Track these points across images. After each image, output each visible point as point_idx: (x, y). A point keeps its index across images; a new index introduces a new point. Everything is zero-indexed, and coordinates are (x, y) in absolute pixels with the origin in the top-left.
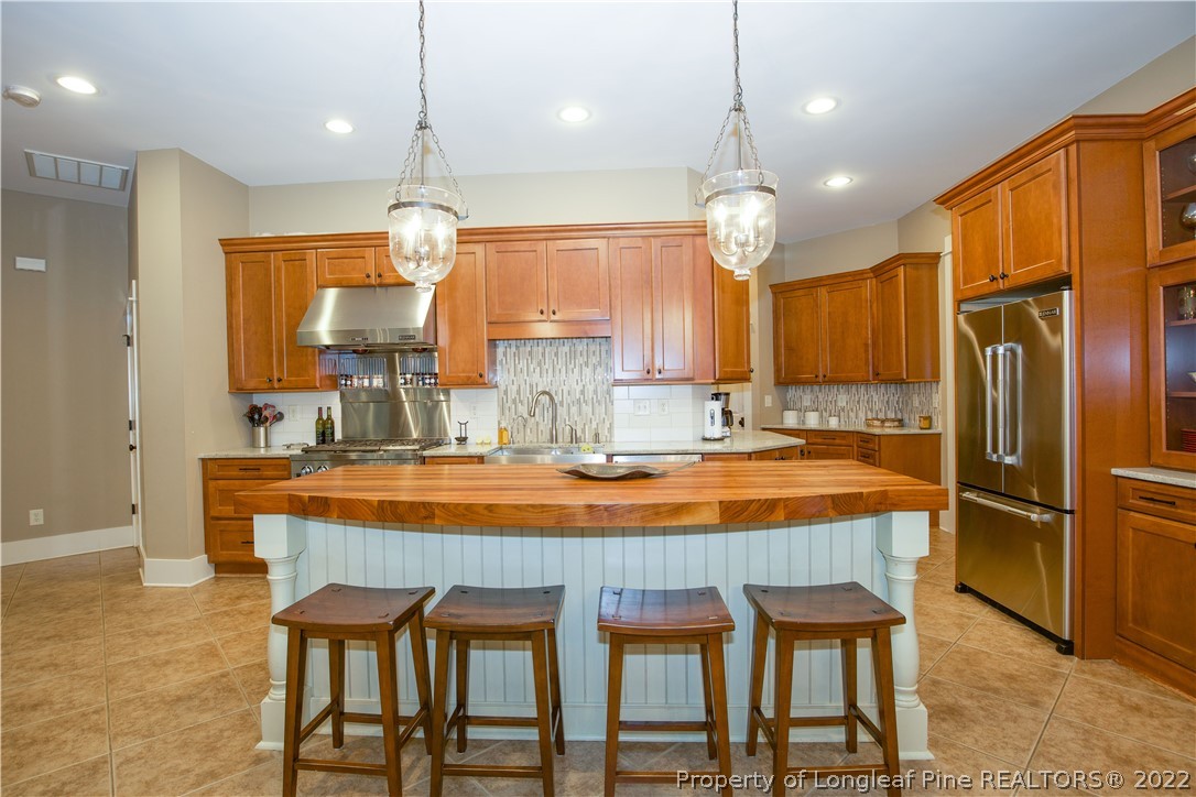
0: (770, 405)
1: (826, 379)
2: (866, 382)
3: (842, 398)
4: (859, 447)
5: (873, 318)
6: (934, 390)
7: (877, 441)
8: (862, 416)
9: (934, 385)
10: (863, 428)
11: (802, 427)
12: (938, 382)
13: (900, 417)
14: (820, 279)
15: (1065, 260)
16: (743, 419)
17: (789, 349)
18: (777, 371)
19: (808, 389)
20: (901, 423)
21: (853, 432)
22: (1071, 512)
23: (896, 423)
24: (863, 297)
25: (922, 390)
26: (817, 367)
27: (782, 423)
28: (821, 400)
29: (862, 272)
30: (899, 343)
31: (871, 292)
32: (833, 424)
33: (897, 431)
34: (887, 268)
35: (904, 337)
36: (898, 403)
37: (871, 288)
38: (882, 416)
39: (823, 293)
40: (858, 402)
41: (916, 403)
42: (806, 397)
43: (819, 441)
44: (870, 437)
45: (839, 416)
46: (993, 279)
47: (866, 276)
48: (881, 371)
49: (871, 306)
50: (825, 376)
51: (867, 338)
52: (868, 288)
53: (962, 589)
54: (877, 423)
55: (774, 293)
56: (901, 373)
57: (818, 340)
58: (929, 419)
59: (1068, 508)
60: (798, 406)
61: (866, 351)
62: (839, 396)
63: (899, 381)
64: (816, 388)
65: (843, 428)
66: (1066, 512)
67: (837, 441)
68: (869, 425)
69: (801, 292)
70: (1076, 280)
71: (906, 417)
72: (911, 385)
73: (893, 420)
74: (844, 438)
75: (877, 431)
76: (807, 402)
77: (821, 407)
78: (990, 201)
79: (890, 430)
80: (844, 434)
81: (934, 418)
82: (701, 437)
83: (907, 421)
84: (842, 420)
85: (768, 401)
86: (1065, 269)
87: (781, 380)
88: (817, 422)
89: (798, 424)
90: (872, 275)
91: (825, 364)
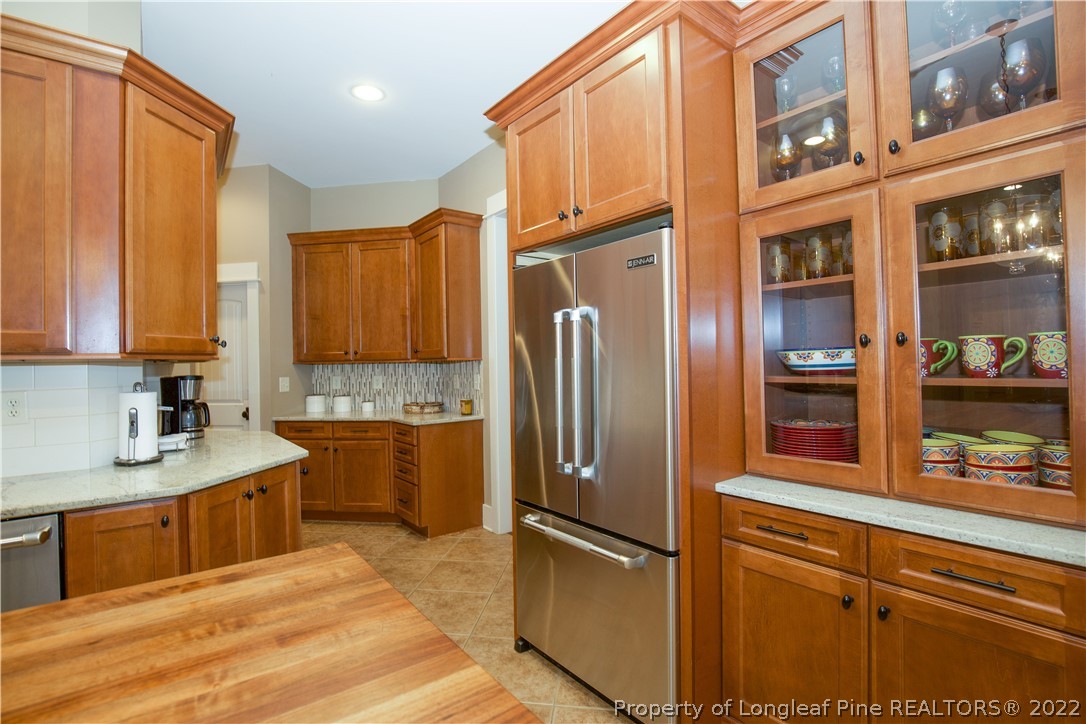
0: (288, 390)
1: (358, 357)
2: (404, 361)
3: (377, 378)
4: (395, 440)
5: (411, 285)
6: (476, 370)
7: (415, 434)
8: (400, 400)
9: (475, 364)
10: (400, 417)
11: (329, 418)
12: (479, 361)
13: (440, 400)
14: (351, 233)
15: (664, 184)
16: (247, 409)
17: (314, 318)
18: (298, 345)
19: (338, 368)
20: (441, 407)
21: (388, 422)
22: (675, 554)
23: (436, 409)
24: (401, 260)
25: (464, 370)
26: (347, 342)
27: (305, 412)
28: (353, 381)
29: (399, 230)
30: (439, 315)
31: (409, 255)
32: (368, 412)
33: (438, 420)
34: (427, 227)
35: (445, 307)
36: (438, 384)
37: (409, 247)
38: (421, 400)
39: (354, 250)
40: (396, 384)
41: (457, 385)
42: (336, 377)
43: (349, 434)
44: (406, 428)
45: (374, 401)
46: (563, 217)
47: (404, 235)
48: (420, 347)
49: (409, 272)
50: (356, 353)
51: (404, 309)
52: (407, 249)
53: (524, 646)
54: (416, 409)
55: (295, 246)
56: (442, 351)
57: (347, 308)
58: (470, 402)
59: (671, 548)
60: (326, 389)
61: (404, 324)
62: (374, 378)
63: (440, 360)
64: (348, 367)
65: (379, 418)
66: (671, 554)
67: (371, 434)
68: (407, 412)
69: (328, 248)
70: (678, 214)
71: (446, 401)
72: (452, 365)
73: (433, 405)
74: (378, 429)
75: (415, 421)
76: (337, 383)
77: (354, 391)
78: (558, 111)
79: (431, 418)
80: (378, 425)
81: (476, 402)
82: (112, 459)
83: (447, 405)
84: (378, 405)
85: (284, 384)
86: (664, 196)
87: (302, 358)
88: (348, 409)
89: (326, 412)
90: (410, 235)
91: (357, 339)
